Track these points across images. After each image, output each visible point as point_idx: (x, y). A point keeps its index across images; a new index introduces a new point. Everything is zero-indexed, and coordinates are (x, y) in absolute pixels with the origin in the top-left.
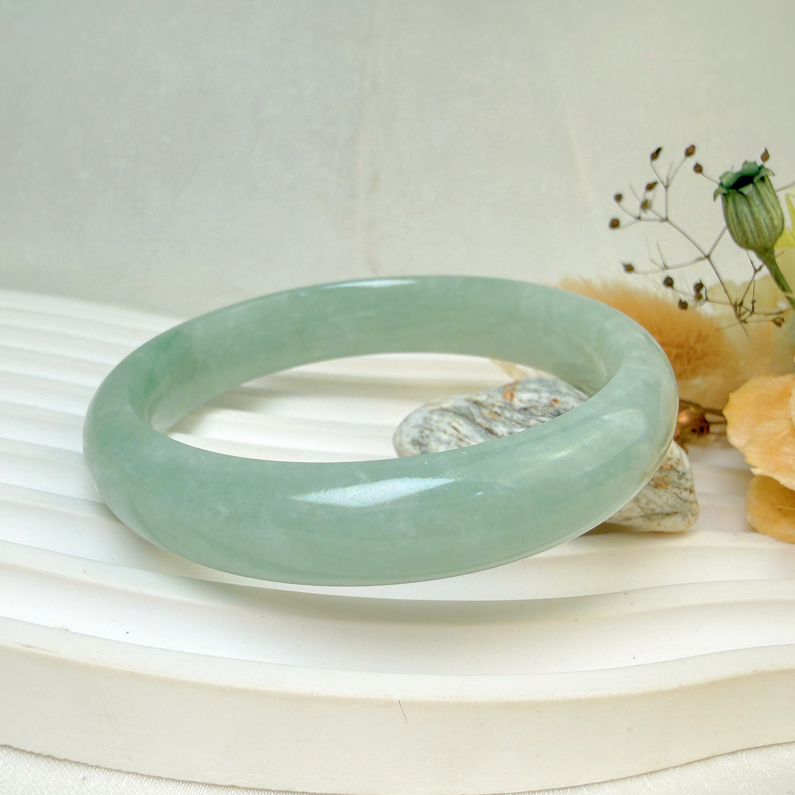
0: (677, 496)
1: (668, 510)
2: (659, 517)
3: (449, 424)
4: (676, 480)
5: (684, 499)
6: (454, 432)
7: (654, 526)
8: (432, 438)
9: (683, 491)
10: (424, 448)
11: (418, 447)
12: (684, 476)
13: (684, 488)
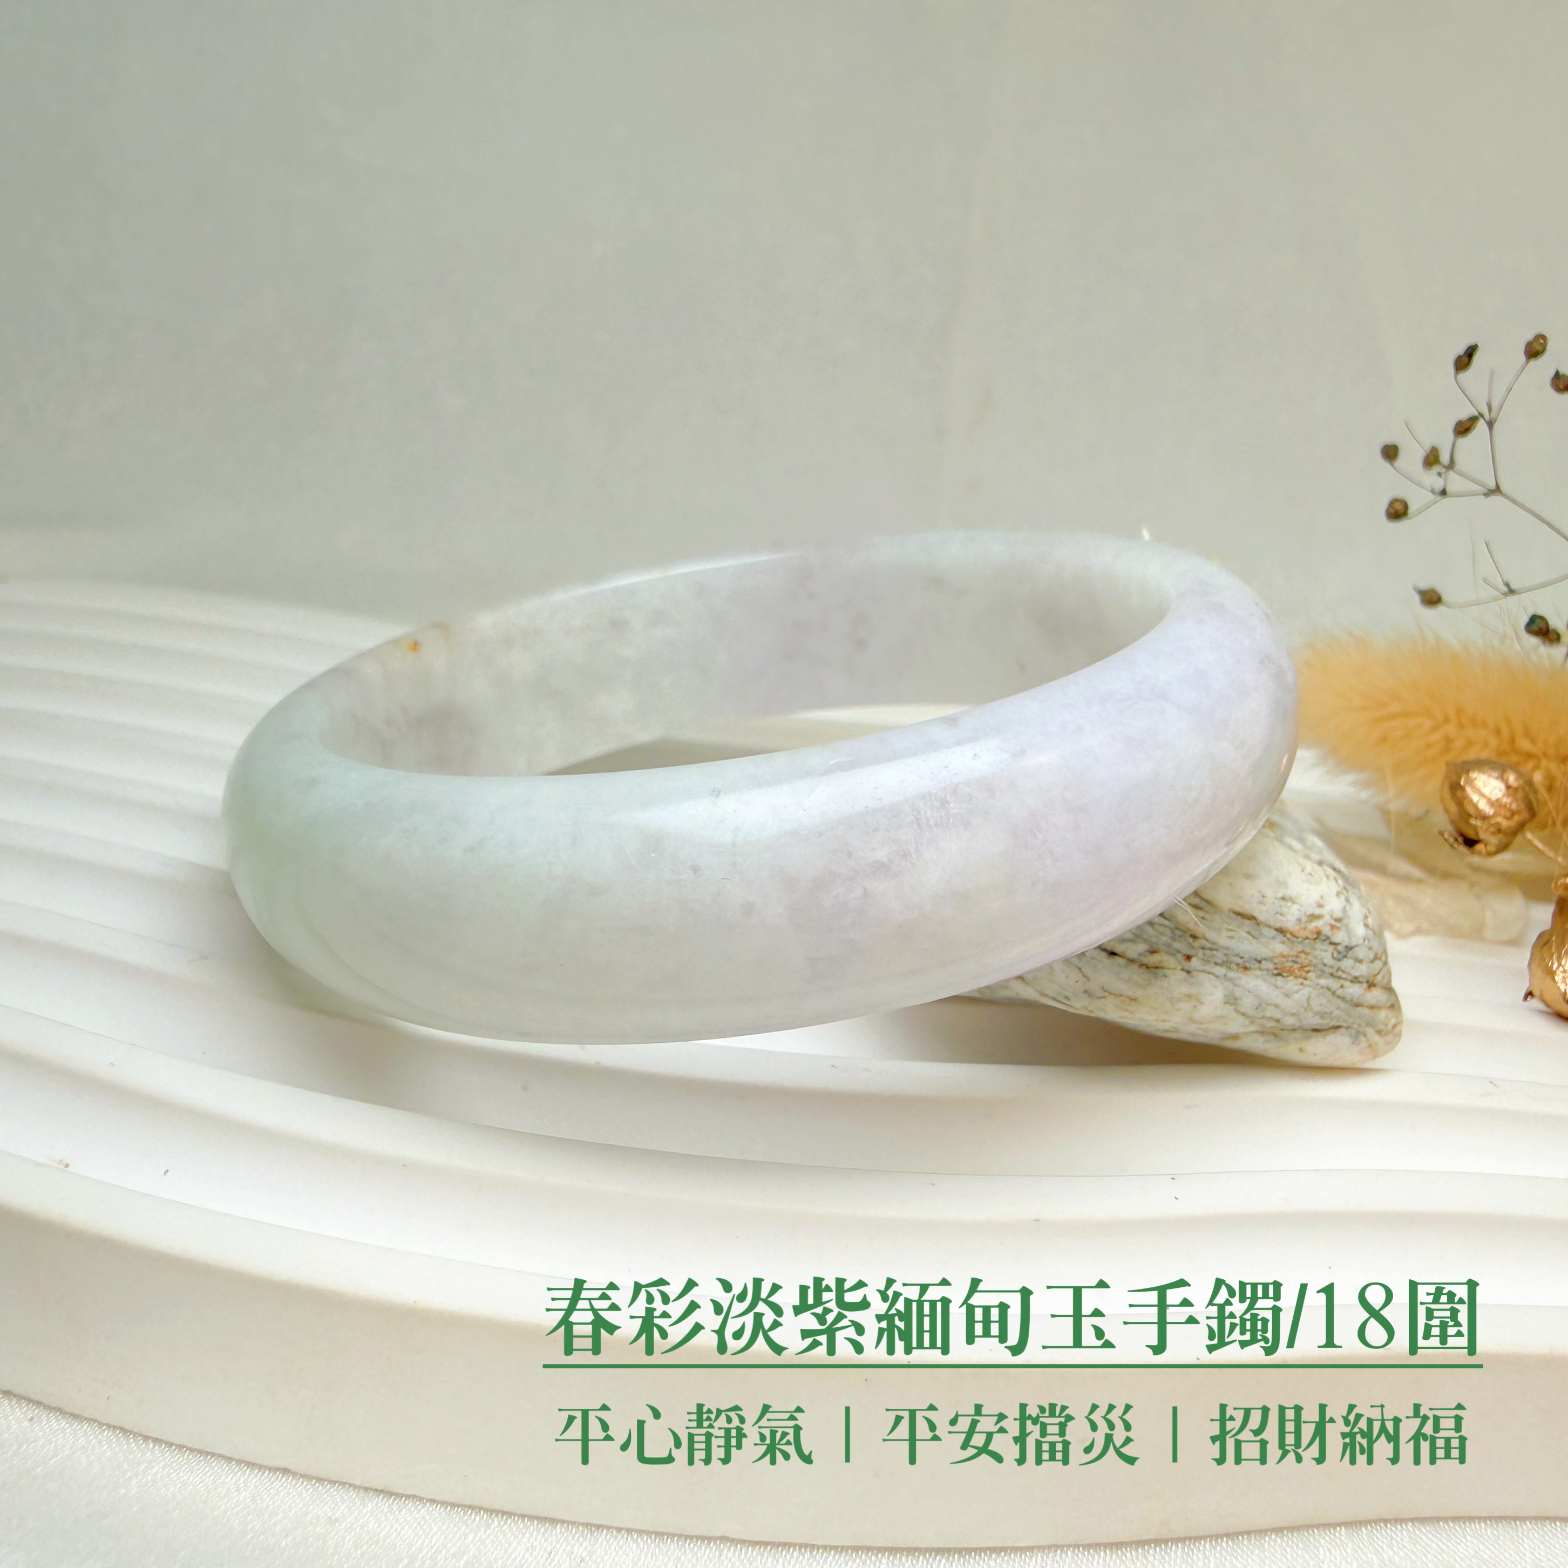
0: (1334, 993)
1: (1315, 1021)
2: (1297, 1035)
4: (1328, 959)
5: (1352, 1000)
7: (1290, 1051)
9: (1347, 984)
12: (1350, 953)
13: (1350, 978)
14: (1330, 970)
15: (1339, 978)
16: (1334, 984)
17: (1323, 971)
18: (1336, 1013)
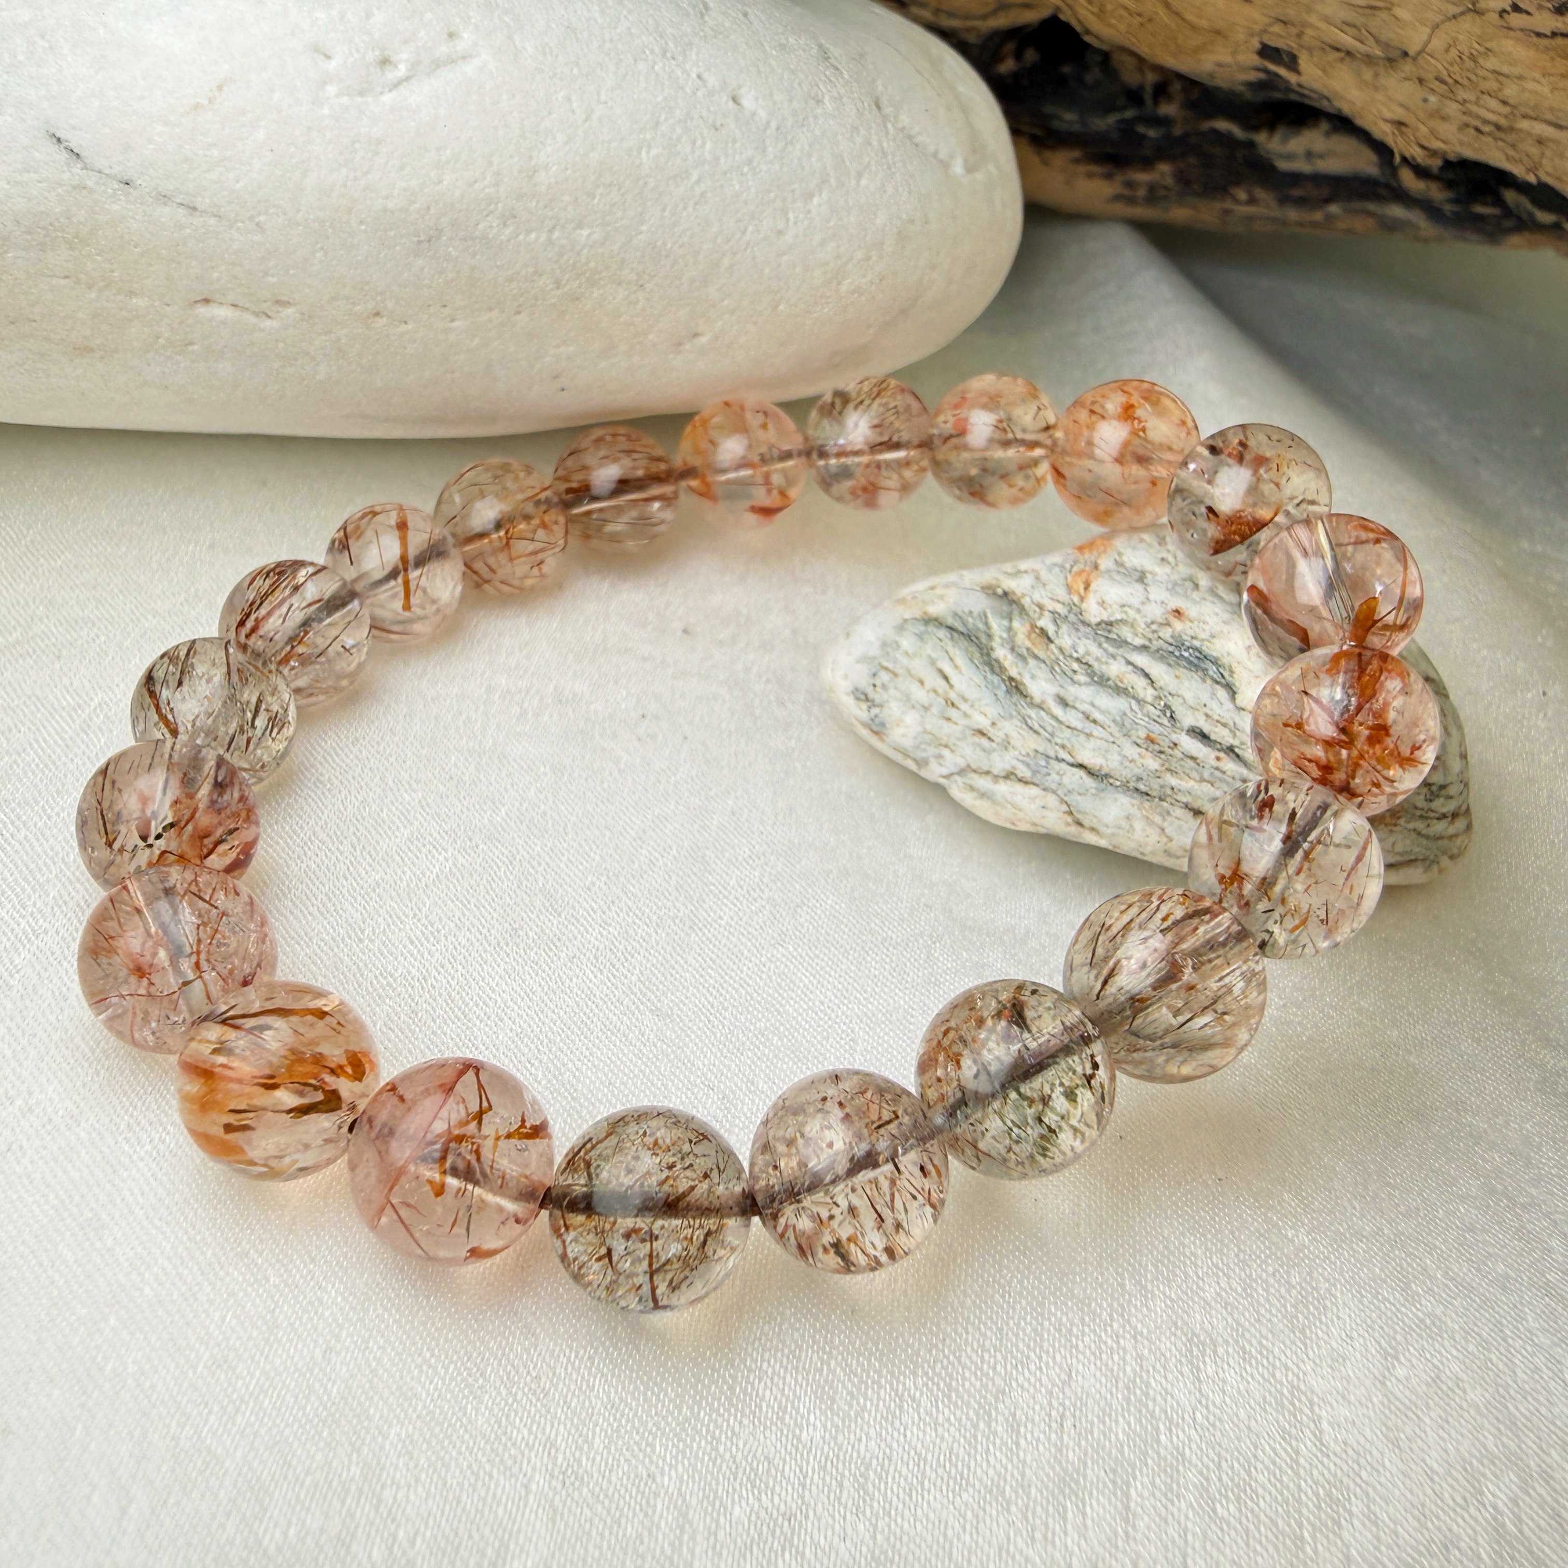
3: (933, 662)
6: (941, 684)
8: (892, 692)
9: (1435, 822)
10: (875, 711)
11: (864, 706)
12: (1443, 792)
13: (1437, 815)
14: (1418, 813)
15: (1427, 818)
16: (1420, 825)
17: (1413, 815)
18: (1417, 850)
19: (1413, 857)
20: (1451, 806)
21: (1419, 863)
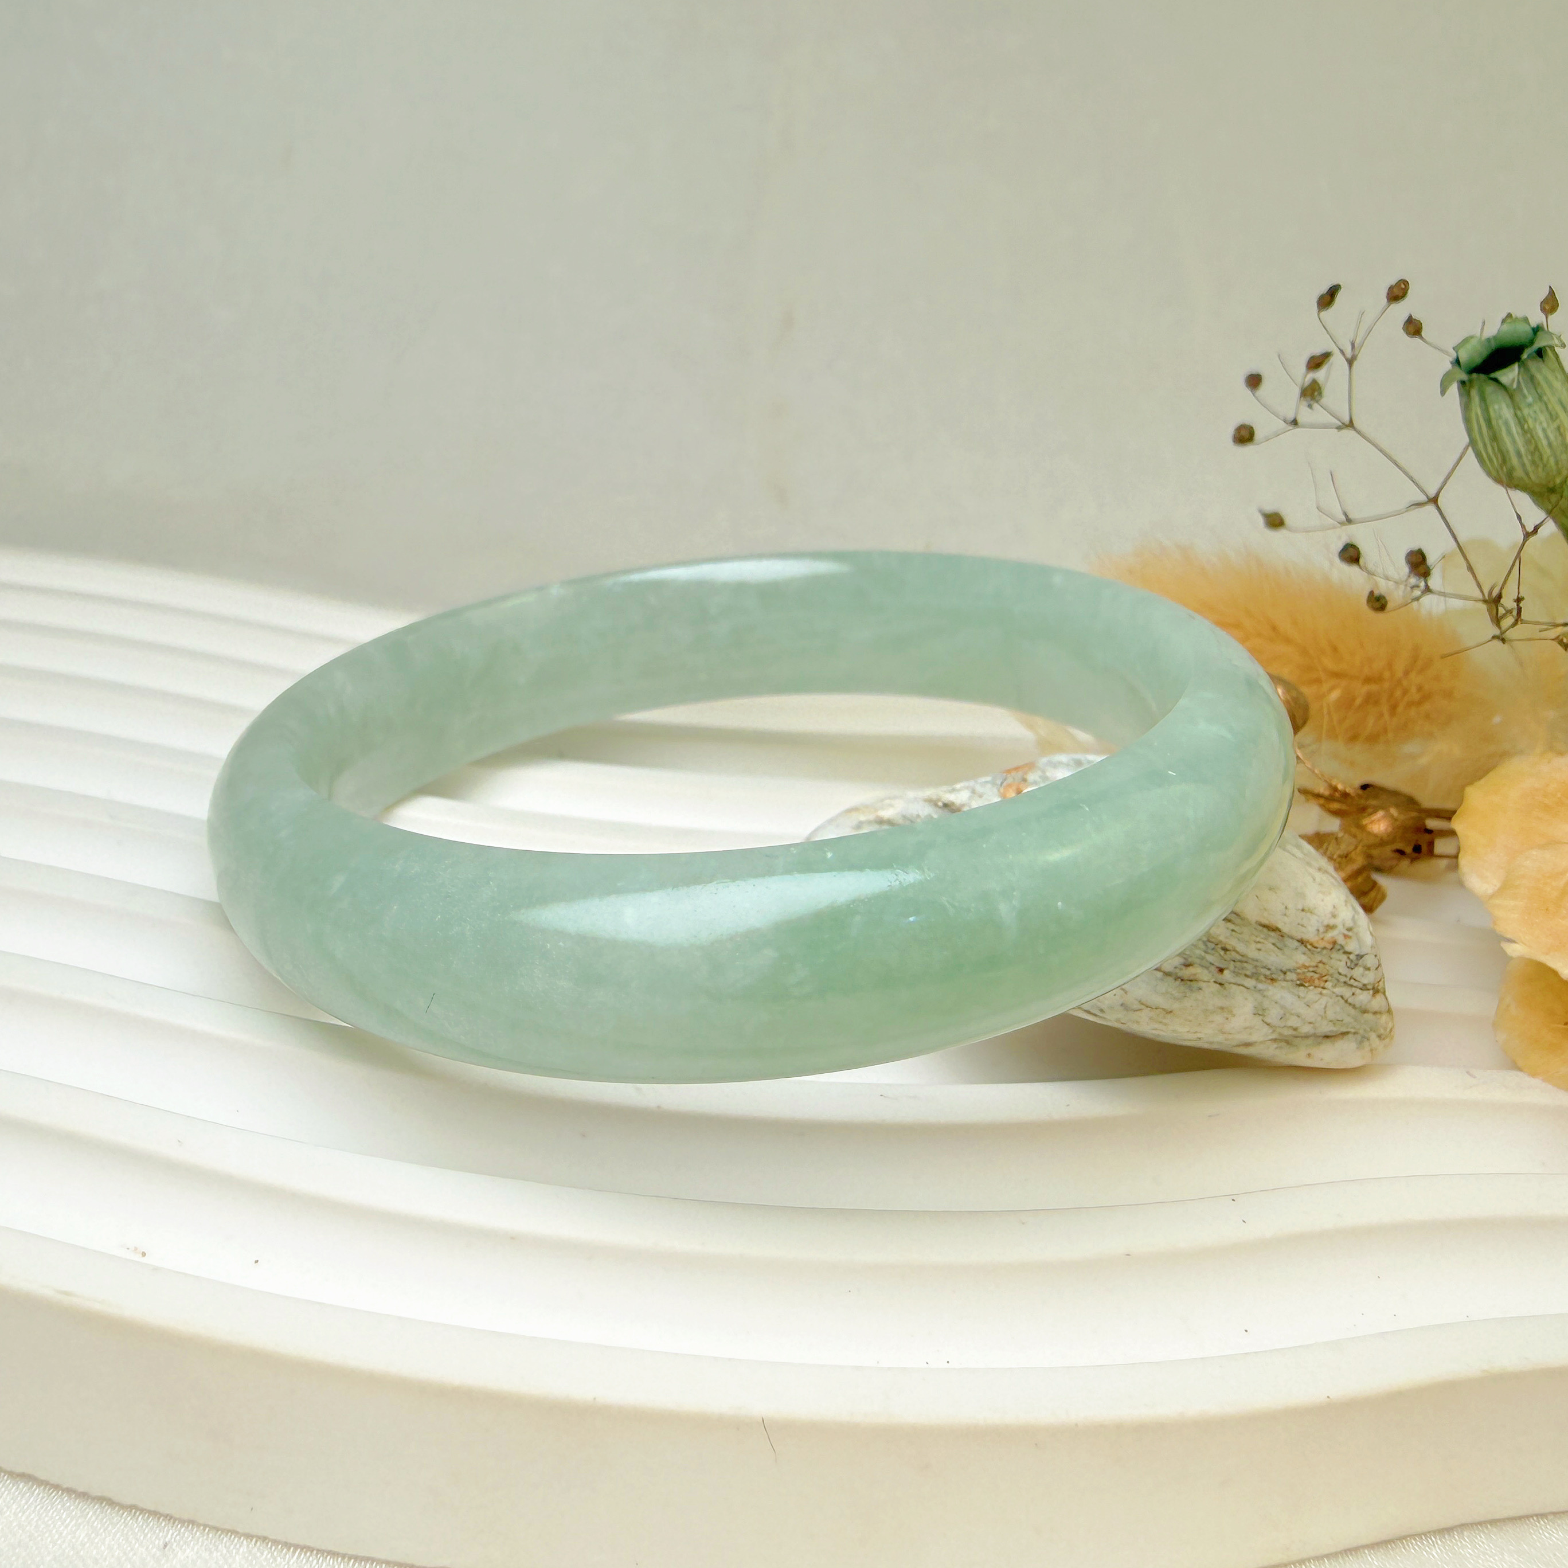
0: (1346, 1001)
1: (1326, 1028)
2: (1309, 1041)
5: (1361, 1006)
7: (1299, 1057)
9: (1358, 991)
12: (1361, 962)
13: (1360, 985)
14: (1343, 979)
15: (1352, 986)
16: (1347, 992)
17: (1338, 981)
18: (1347, 1020)
19: (1344, 1030)
20: (1369, 978)
21: (1350, 1036)
